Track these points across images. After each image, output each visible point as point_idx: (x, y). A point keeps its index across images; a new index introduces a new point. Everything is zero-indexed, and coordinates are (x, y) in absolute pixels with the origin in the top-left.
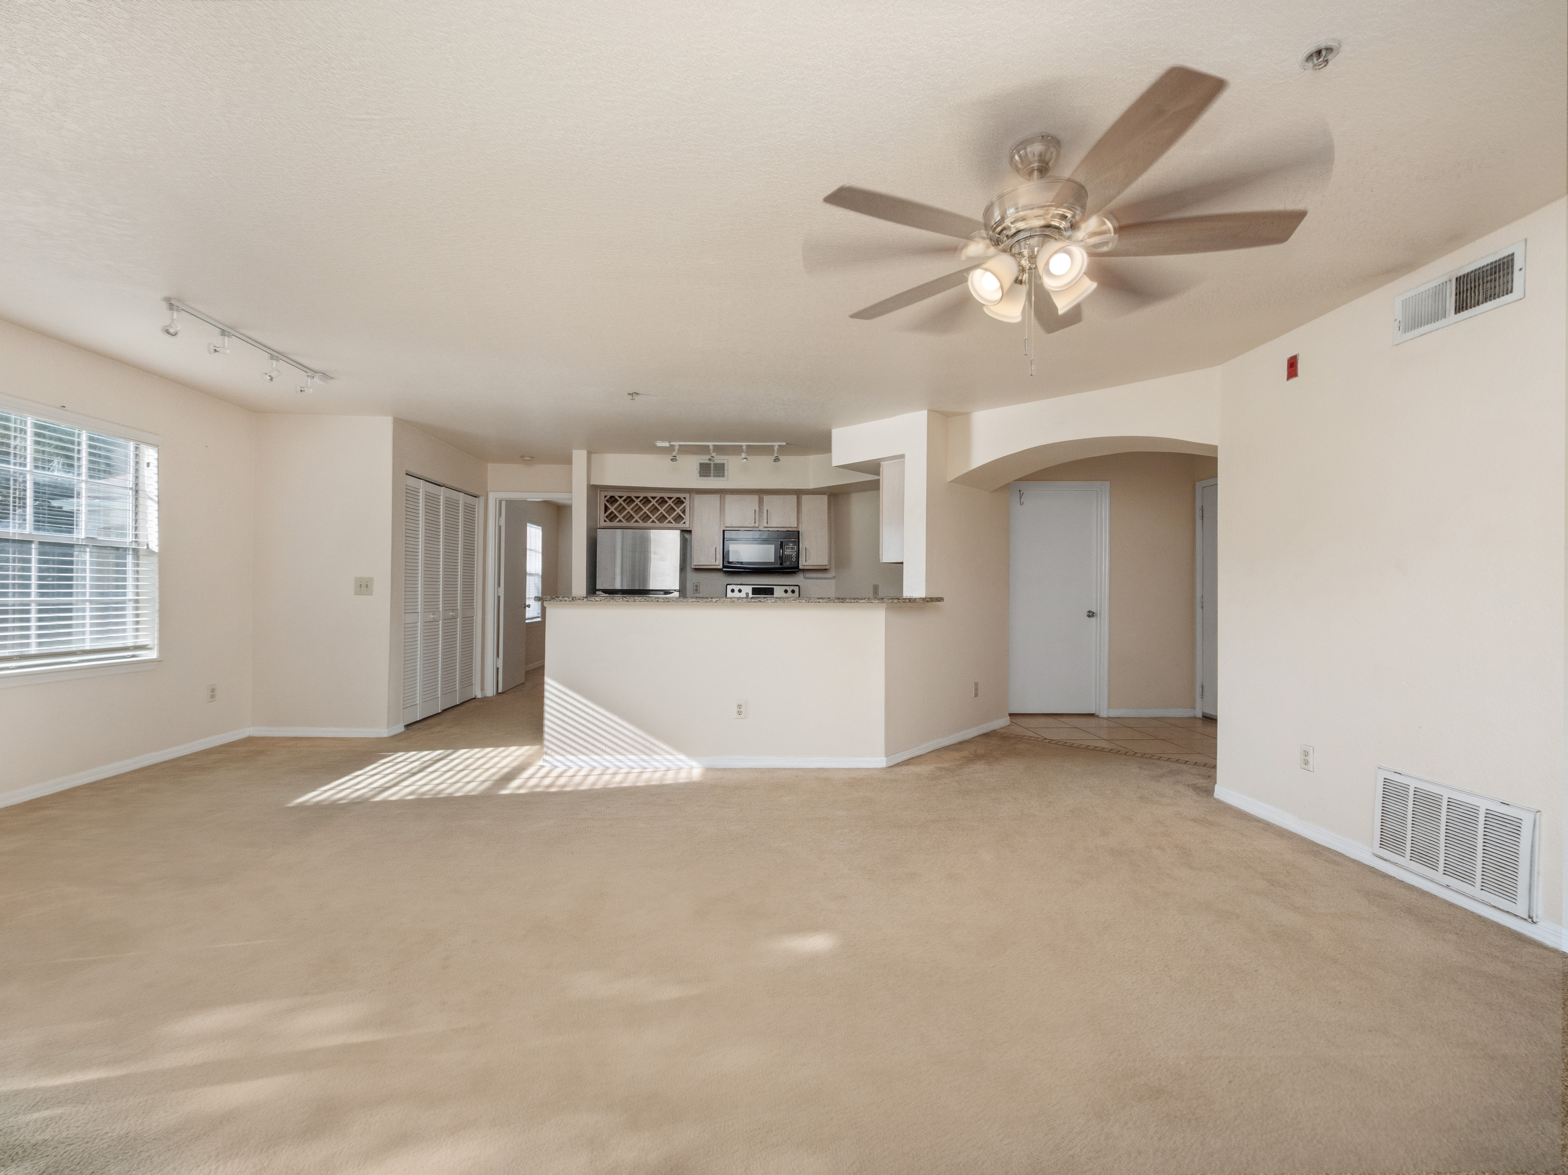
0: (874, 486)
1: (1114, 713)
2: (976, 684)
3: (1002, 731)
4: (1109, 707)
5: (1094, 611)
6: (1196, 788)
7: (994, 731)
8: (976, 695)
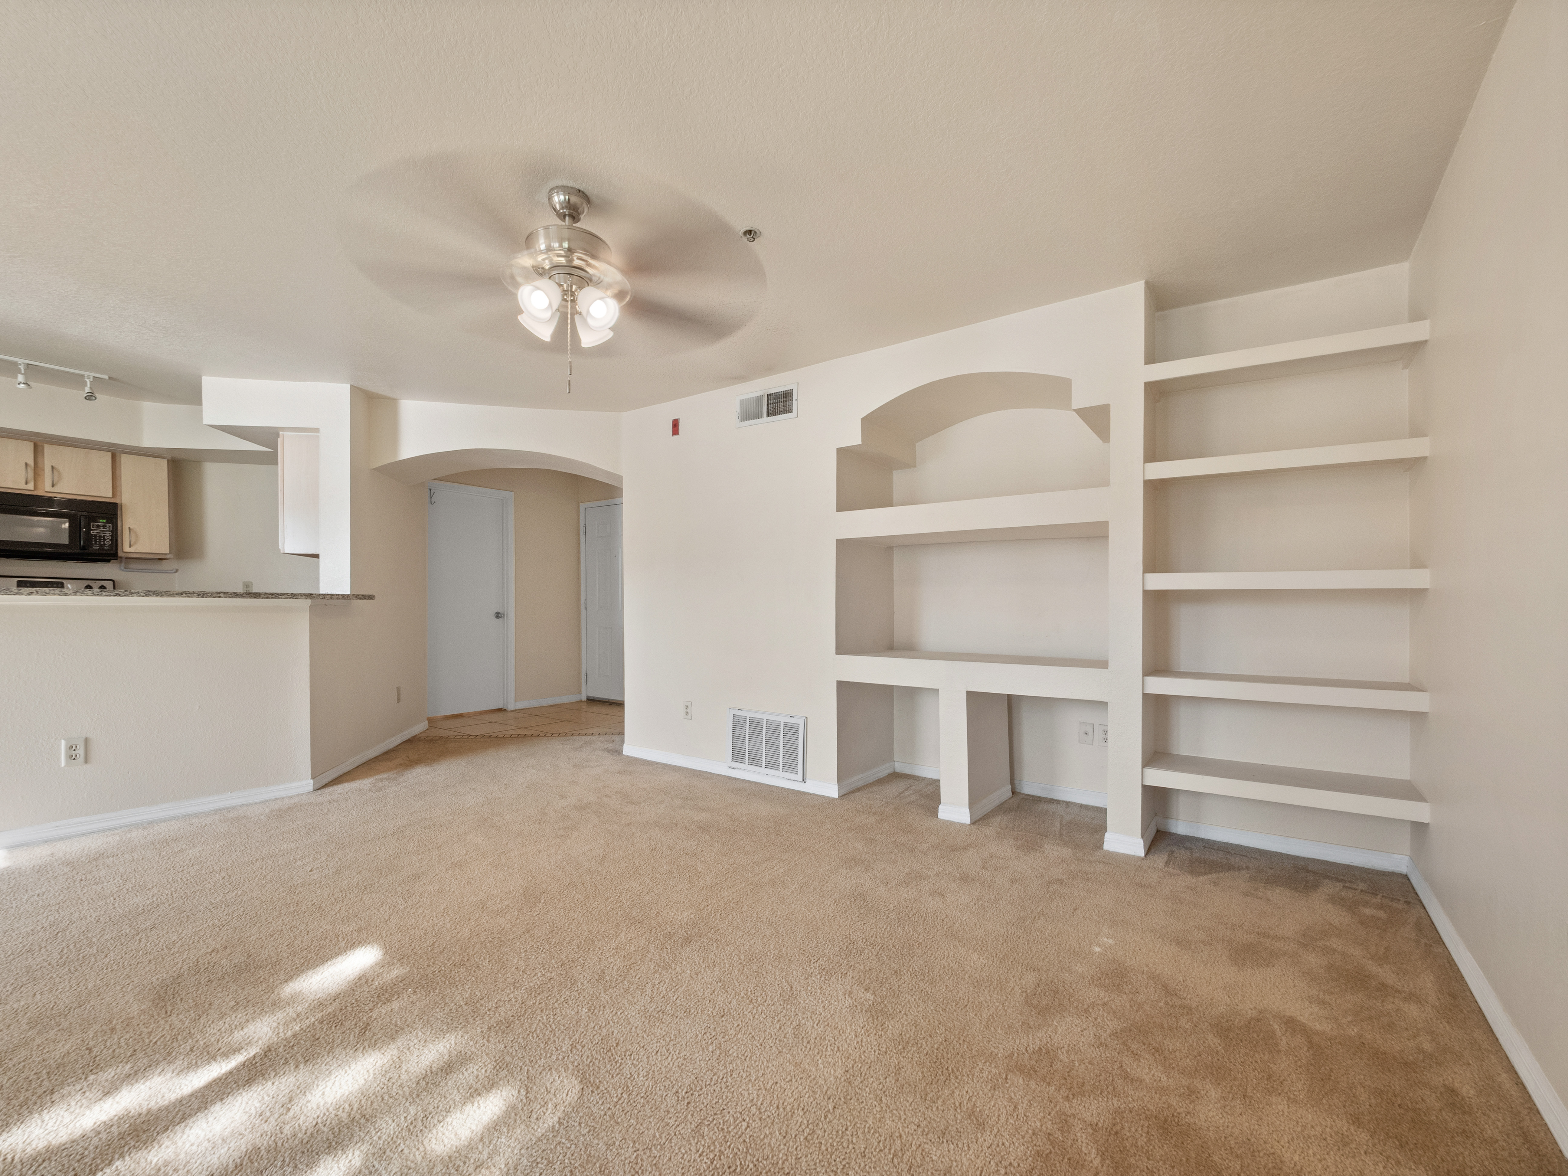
0: (271, 458)
1: (520, 705)
2: (398, 690)
3: (423, 735)
4: (516, 701)
5: (501, 611)
6: (609, 751)
7: (415, 737)
8: (399, 700)
